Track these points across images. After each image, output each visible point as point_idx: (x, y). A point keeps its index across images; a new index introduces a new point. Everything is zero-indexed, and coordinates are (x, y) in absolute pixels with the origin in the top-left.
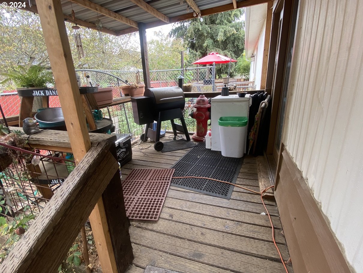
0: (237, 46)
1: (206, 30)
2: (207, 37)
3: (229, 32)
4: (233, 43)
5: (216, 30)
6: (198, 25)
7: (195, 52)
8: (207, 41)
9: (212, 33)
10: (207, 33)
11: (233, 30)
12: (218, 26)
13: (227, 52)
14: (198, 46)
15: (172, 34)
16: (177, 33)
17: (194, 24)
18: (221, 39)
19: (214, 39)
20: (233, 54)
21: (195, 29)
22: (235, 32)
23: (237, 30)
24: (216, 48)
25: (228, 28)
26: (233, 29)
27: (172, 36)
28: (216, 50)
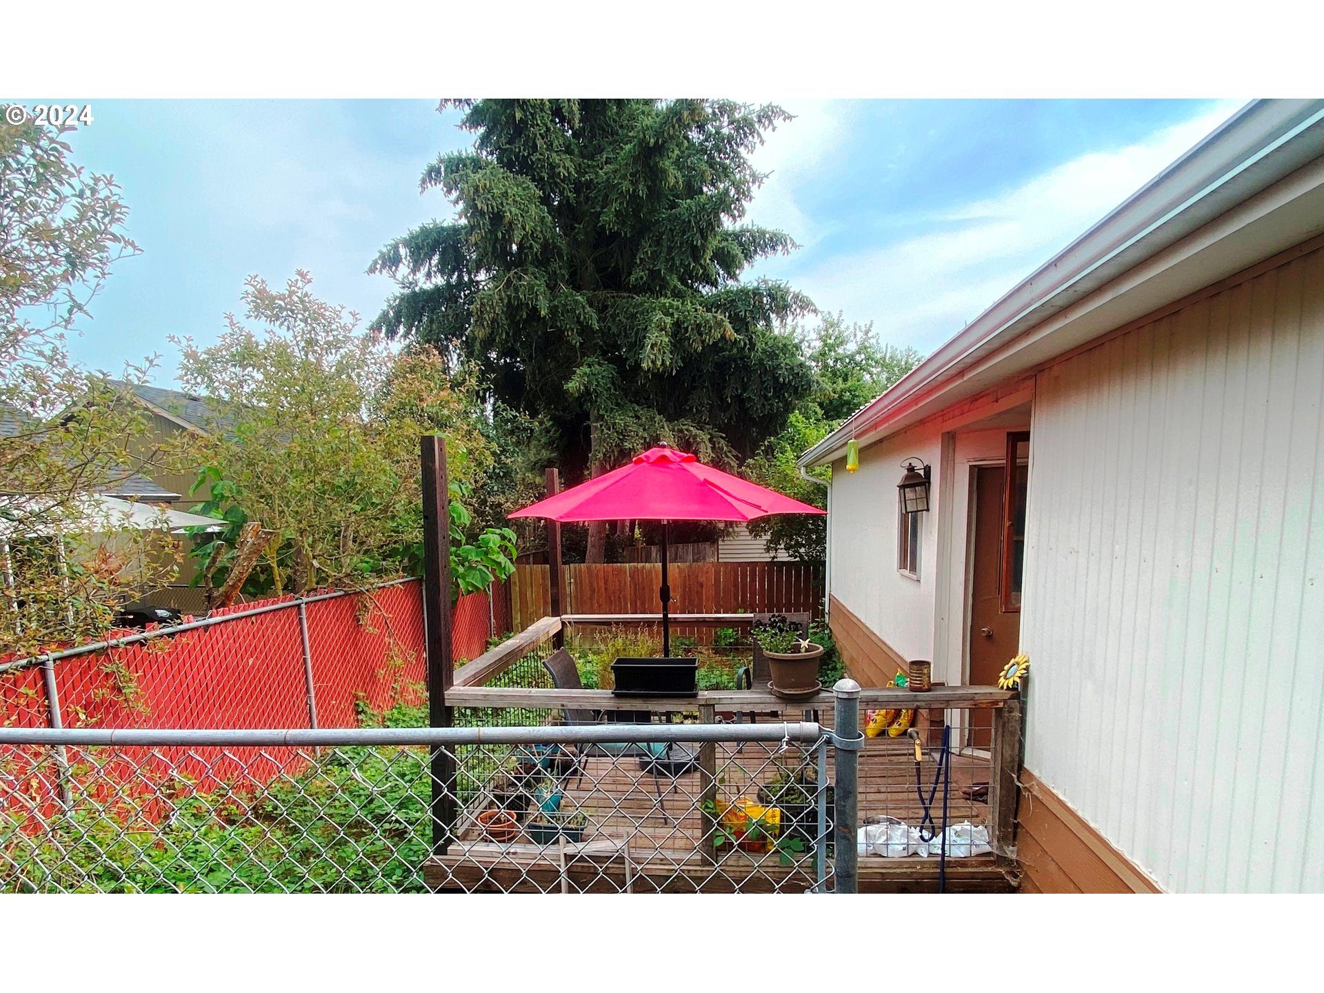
0: (739, 400)
1: (578, 318)
2: (585, 350)
3: (701, 335)
4: (719, 389)
5: (633, 316)
6: (531, 287)
7: (524, 419)
8: (586, 369)
9: (614, 330)
10: (580, 334)
11: (719, 324)
12: (638, 299)
13: (694, 431)
14: (541, 389)
15: (400, 322)
16: (425, 319)
17: (509, 282)
18: (659, 363)
19: (619, 362)
20: (722, 441)
21: (512, 309)
22: (730, 332)
23: (740, 323)
24: (637, 408)
25: (692, 311)
26: (720, 317)
27: (402, 330)
28: (637, 417)
